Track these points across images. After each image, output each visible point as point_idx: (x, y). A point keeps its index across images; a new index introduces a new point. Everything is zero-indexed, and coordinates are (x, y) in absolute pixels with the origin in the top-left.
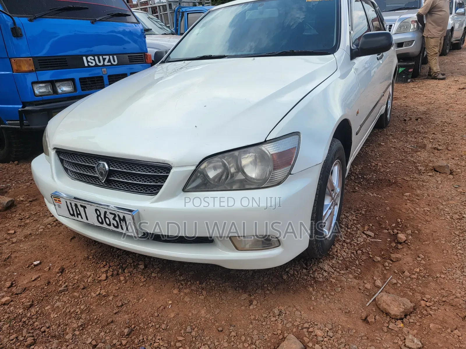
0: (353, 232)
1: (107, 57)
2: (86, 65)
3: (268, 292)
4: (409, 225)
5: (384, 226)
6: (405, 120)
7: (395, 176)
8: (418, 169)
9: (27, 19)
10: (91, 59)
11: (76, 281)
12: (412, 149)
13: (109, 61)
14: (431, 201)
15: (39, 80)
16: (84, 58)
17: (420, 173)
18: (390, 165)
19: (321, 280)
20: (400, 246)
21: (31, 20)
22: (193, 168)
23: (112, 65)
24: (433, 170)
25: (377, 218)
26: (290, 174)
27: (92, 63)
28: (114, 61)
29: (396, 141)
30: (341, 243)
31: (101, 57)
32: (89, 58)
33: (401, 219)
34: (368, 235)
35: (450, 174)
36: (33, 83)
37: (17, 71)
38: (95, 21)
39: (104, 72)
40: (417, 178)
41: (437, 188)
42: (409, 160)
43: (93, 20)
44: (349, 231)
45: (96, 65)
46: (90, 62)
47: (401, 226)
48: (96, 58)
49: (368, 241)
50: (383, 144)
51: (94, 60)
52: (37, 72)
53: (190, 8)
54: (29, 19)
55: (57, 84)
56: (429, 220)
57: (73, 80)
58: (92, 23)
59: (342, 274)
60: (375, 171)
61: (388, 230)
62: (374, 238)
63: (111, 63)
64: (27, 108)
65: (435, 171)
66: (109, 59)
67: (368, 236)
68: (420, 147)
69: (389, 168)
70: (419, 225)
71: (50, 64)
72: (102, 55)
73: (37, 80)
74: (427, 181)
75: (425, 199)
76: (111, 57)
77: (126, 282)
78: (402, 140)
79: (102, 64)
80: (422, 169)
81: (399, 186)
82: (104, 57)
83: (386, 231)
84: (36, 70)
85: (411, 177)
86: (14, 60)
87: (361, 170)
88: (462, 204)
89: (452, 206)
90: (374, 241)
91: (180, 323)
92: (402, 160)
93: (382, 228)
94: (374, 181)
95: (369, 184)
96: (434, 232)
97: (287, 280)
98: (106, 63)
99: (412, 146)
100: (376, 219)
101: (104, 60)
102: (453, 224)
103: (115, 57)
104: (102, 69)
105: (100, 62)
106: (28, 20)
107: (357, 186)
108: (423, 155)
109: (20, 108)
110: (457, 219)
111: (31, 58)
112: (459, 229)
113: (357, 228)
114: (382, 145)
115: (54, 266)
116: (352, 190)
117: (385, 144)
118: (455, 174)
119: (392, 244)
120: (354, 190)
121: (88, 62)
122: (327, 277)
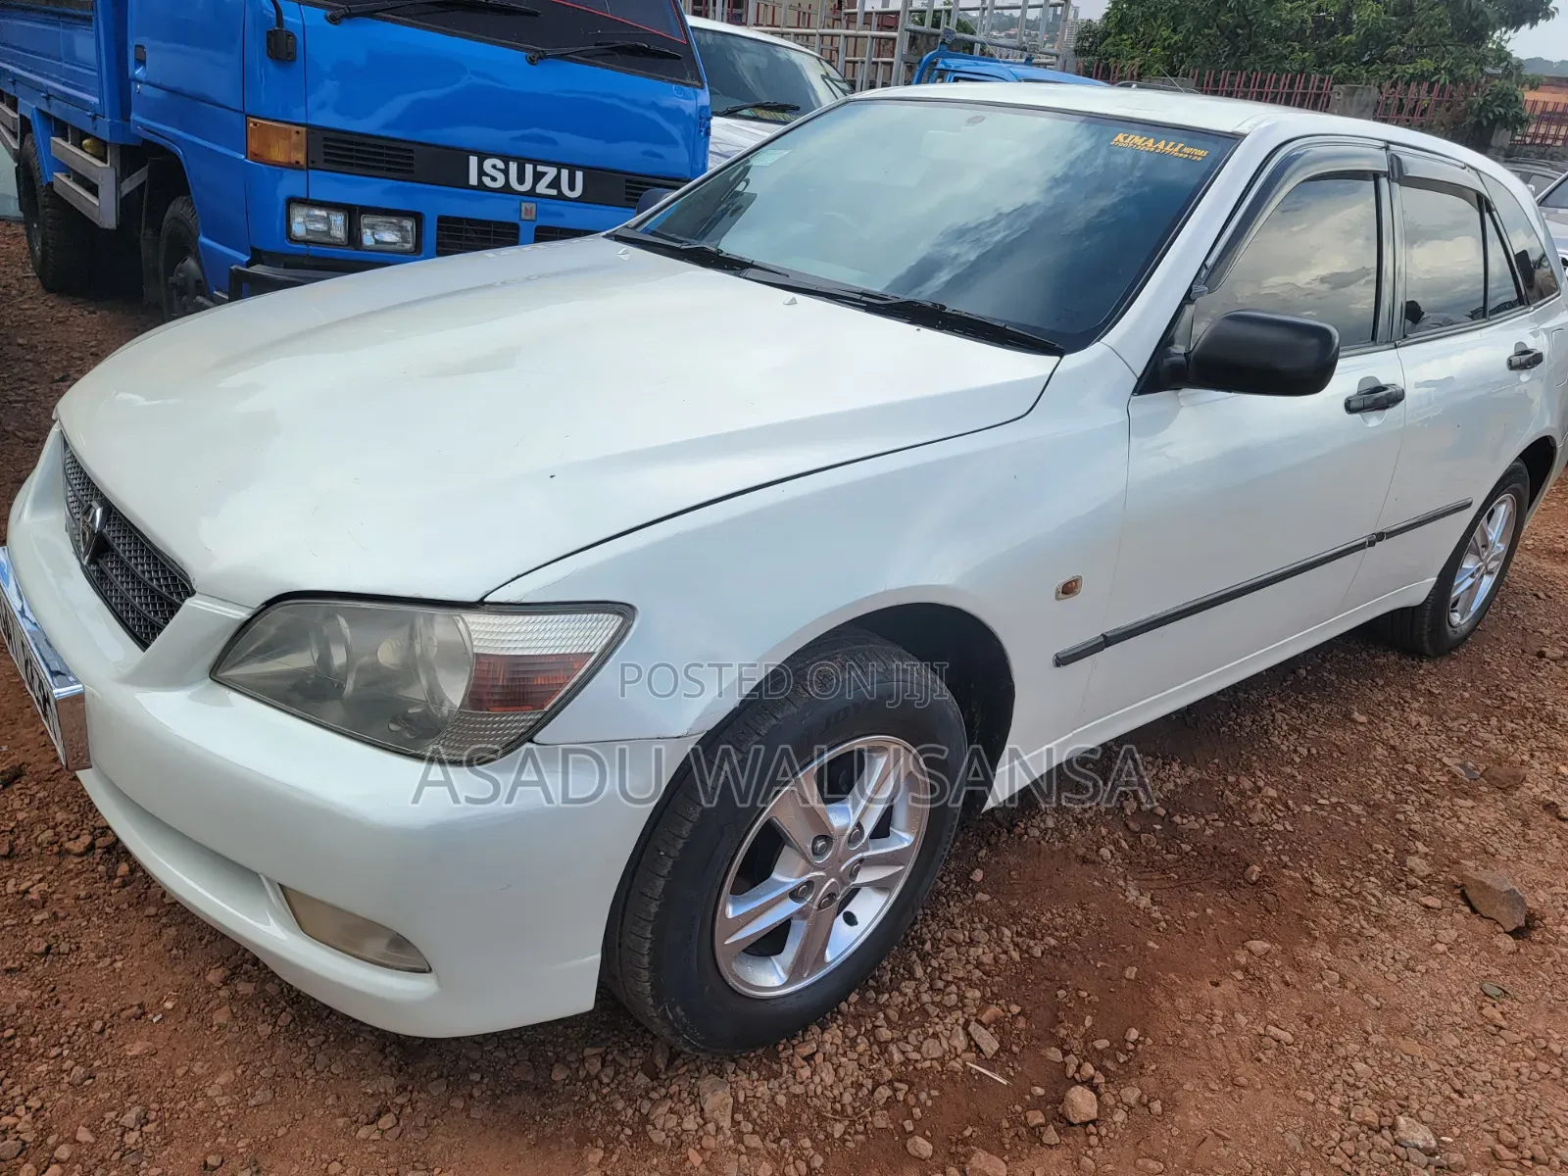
0: (933, 1011)
1: (552, 172)
2: (473, 180)
3: (458, 1104)
4: (1153, 1067)
5: (1063, 1032)
6: (1541, 655)
7: (1285, 858)
8: (1403, 863)
9: (322, 12)
10: (494, 167)
11: (12, 824)
12: (1455, 776)
13: (555, 183)
14: (1332, 1005)
15: (311, 197)
16: (473, 160)
17: (1398, 881)
18: (1308, 809)
19: (658, 1137)
20: (1051, 1136)
21: (333, 20)
22: (243, 615)
23: (561, 196)
24: (1458, 891)
25: (1061, 993)
26: (531, 741)
27: (494, 179)
28: (572, 187)
29: (1423, 722)
30: (853, 1033)
31: (529, 168)
32: (488, 164)
33: (1144, 1033)
34: (977, 1046)
35: (1510, 933)
36: (292, 201)
37: (256, 157)
38: (540, 58)
39: (526, 214)
40: (1365, 899)
41: (1407, 967)
42: (1401, 817)
43: (538, 51)
44: (926, 998)
45: (507, 188)
46: (487, 175)
47: (1122, 1058)
48: (513, 167)
49: (956, 1065)
50: (1363, 719)
51: (506, 172)
52: (311, 172)
53: (978, 65)
54: (329, 13)
55: (366, 220)
56: (1243, 1081)
57: (418, 217)
58: (531, 62)
59: (746, 1148)
60: (1227, 812)
61: (1065, 1053)
62: (989, 1064)
63: (560, 191)
64: (258, 269)
65: (1464, 896)
66: (558, 177)
67: (974, 1046)
68: (1492, 781)
69: (1295, 818)
70: (1187, 1087)
71: (358, 158)
72: (535, 162)
73: (304, 196)
74: (1392, 921)
75: (1318, 992)
76: (565, 173)
77: (124, 885)
78: (1450, 729)
79: (527, 186)
80: (1418, 869)
81: (1266, 901)
82: (540, 168)
83: (1055, 1054)
84: (311, 165)
85: (1343, 886)
86: (255, 125)
87: (1180, 790)
88: (1445, 1069)
89: (1397, 1060)
90: (980, 1073)
91: (129, 1087)
92: (1373, 808)
93: (1053, 1036)
94: (1193, 850)
95: (1168, 852)
96: (1217, 1135)
97: (558, 1087)
98: (541, 188)
99: (1463, 766)
100: (1057, 996)
101: (538, 177)
102: (1326, 1136)
103: (579, 175)
104: (524, 205)
105: (521, 180)
106: (326, 18)
107: (1116, 843)
108: (1479, 816)
109: (240, 263)
110: (1360, 1124)
111: (303, 130)
112: (1333, 1165)
113: (962, 997)
114: (1353, 721)
115: (10, 756)
116: (1081, 851)
117: (1371, 722)
118: (1539, 938)
119: (1030, 1114)
120: (1091, 856)
121: (481, 173)
122: (684, 1137)
